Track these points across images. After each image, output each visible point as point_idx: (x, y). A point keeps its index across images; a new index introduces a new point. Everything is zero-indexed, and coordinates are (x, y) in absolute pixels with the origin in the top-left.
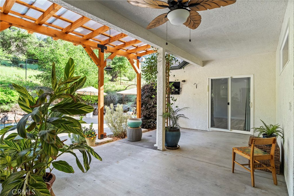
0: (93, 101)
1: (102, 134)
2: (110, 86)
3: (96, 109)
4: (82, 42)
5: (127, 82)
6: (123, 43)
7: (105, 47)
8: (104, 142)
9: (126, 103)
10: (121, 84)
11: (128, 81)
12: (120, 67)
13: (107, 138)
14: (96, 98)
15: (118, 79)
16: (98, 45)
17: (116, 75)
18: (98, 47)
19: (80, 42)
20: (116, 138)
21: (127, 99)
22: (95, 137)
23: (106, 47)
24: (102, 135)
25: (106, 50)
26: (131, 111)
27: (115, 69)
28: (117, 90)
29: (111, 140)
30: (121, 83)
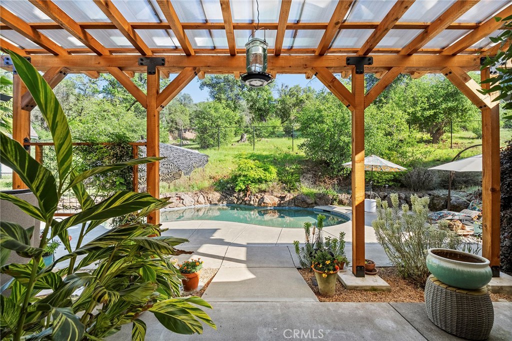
0: (381, 181)
1: (360, 265)
2: (418, 152)
3: (387, 196)
4: (308, 63)
5: (471, 141)
6: (420, 31)
7: (367, 59)
8: (362, 287)
9: (461, 188)
10: (451, 147)
11: (473, 139)
12: (450, 110)
13: (377, 277)
14: (387, 176)
15: (445, 137)
16: (348, 59)
17: (439, 129)
18: (348, 64)
19: (306, 65)
20: (402, 283)
21: (464, 179)
22: (332, 272)
23: (371, 59)
24: (361, 267)
25: (370, 66)
26: (474, 209)
27: (435, 118)
28: (439, 160)
29: (384, 288)
30: (453, 145)
